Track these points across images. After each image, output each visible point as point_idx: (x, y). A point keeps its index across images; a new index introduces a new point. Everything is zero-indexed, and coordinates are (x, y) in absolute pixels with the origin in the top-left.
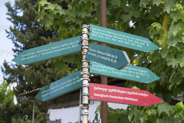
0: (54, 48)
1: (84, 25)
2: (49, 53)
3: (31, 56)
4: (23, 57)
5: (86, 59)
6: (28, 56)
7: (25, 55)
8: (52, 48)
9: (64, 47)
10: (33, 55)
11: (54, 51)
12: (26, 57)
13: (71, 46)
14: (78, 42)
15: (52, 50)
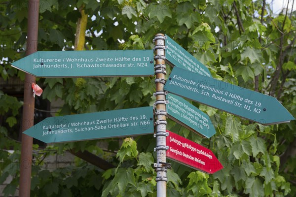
0: (101, 60)
1: (161, 34)
2: (92, 66)
3: (54, 63)
4: (37, 64)
5: (164, 91)
6: (48, 63)
7: (42, 60)
8: (98, 60)
9: (123, 63)
10: (58, 63)
11: (101, 66)
12: (42, 64)
13: (135, 63)
14: (148, 59)
15: (97, 63)
